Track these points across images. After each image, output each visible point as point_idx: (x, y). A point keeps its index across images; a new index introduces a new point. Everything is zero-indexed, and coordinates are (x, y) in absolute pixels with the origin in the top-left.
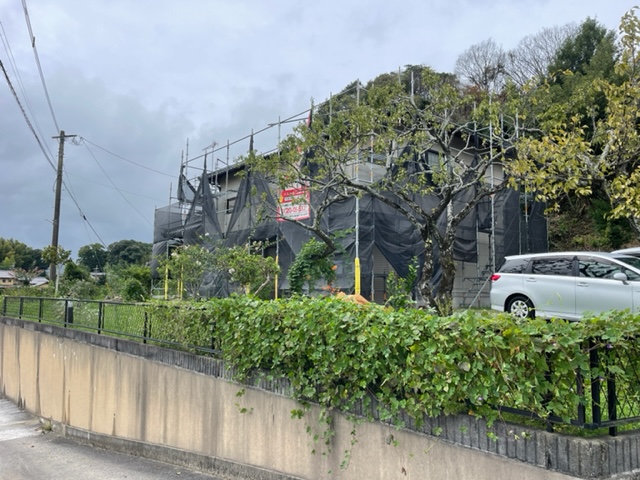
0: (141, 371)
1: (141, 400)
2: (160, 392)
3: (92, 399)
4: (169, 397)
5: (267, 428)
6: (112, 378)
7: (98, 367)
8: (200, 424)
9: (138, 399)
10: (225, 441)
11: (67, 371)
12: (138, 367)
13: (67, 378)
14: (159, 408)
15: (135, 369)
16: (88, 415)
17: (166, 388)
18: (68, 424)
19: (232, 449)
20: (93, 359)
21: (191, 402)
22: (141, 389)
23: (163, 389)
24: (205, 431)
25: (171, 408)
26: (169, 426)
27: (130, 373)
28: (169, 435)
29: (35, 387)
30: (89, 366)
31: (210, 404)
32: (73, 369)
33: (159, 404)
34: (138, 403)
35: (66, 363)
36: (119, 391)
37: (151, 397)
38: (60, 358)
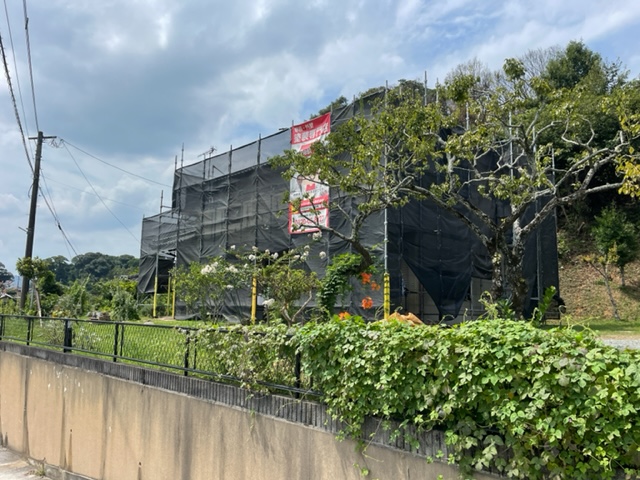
0: (182, 412)
1: (182, 448)
2: (214, 440)
3: (105, 442)
4: (228, 448)
7: (114, 403)
9: (177, 446)
11: (68, 406)
12: (178, 405)
13: (69, 413)
14: (211, 459)
15: (172, 407)
16: (99, 461)
17: (222, 435)
18: (70, 469)
20: (108, 391)
21: (265, 456)
22: (182, 434)
23: (218, 435)
27: (164, 412)
30: (101, 400)
32: (76, 404)
33: (212, 455)
34: (177, 451)
35: (66, 396)
36: (146, 434)
37: (198, 446)
38: (57, 388)
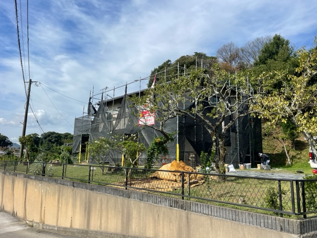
0: (87, 197)
1: (87, 210)
2: (98, 206)
3: (58, 211)
4: (103, 209)
5: (155, 221)
6: (71, 200)
7: (62, 195)
8: (120, 220)
9: (85, 210)
10: (133, 227)
11: (44, 197)
12: (86, 195)
13: (44, 201)
14: (97, 213)
15: (84, 196)
16: (56, 219)
17: (101, 204)
18: (44, 223)
19: (137, 231)
20: (59, 191)
21: (115, 210)
22: (87, 205)
23: (100, 204)
24: (123, 223)
25: (104, 213)
26: (103, 222)
27: (81, 197)
28: (103, 226)
29: (23, 205)
30: (57, 195)
31: (125, 211)
32: (47, 196)
33: (97, 212)
34: (85, 212)
35: (43, 194)
36: (74, 206)
37: (93, 209)
38: (39, 191)
